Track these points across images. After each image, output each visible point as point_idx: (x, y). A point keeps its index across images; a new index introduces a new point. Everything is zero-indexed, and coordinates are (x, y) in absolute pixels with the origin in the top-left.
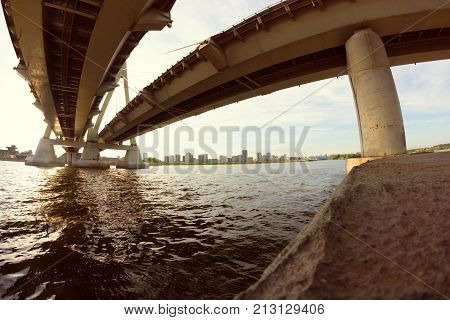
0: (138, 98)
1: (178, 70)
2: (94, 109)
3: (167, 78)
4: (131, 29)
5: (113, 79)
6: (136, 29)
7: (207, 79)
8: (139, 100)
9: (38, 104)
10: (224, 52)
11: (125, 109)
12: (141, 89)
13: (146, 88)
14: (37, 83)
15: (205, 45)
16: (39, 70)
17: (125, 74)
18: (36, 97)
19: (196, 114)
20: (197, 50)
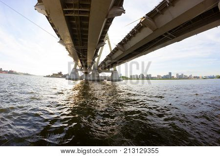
0: (116, 48)
1: (133, 33)
2: (96, 55)
3: (129, 38)
4: (106, 17)
5: (103, 41)
6: (109, 17)
7: (148, 36)
8: (116, 49)
9: (70, 55)
10: (154, 21)
11: (110, 54)
12: (117, 44)
13: (119, 44)
14: (69, 47)
15: (144, 19)
16: (69, 41)
17: (108, 38)
18: (69, 52)
19: (145, 54)
20: (140, 22)
